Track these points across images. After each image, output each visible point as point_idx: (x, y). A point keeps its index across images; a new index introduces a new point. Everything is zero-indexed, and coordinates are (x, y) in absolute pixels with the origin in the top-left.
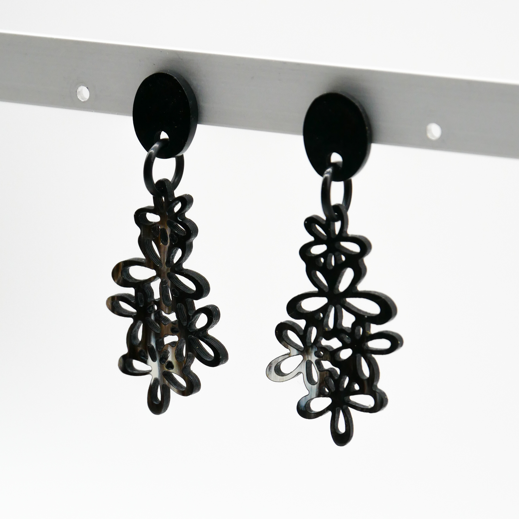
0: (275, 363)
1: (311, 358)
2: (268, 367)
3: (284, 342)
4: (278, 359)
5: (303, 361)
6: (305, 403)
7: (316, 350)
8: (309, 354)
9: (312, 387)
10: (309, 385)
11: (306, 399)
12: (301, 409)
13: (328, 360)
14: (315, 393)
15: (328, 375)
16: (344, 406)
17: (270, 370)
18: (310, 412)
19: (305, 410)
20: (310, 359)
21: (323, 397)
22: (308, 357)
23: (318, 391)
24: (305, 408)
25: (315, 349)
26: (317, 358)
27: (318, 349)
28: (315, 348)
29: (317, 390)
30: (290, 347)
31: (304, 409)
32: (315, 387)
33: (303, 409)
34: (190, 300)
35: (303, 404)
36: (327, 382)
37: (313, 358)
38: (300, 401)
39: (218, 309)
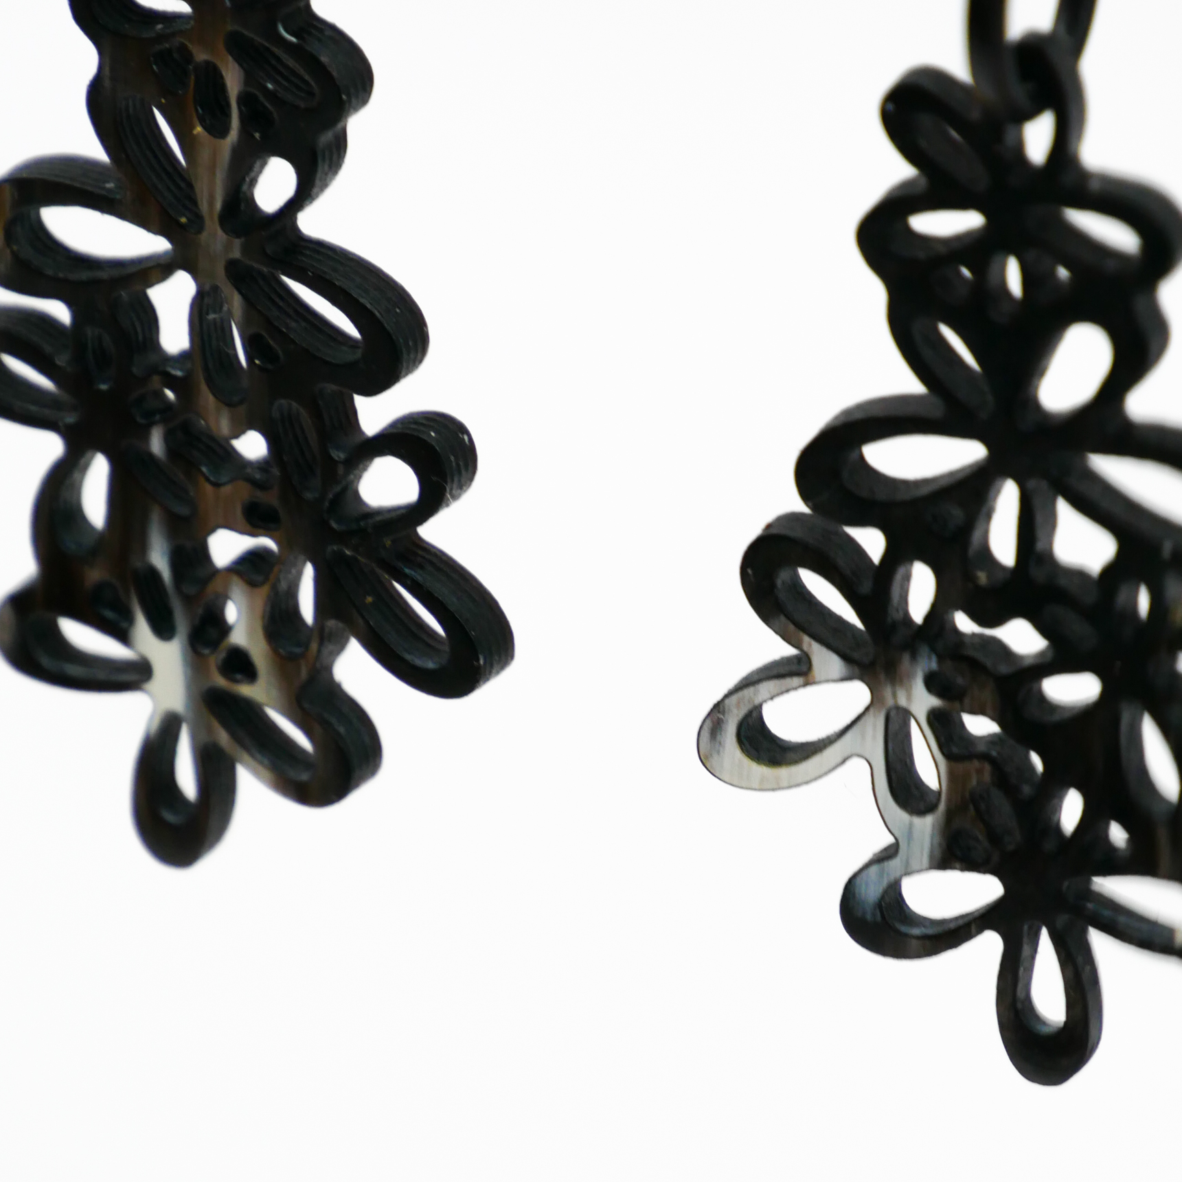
1: (909, 698)
2: (709, 723)
4: (755, 691)
5: (872, 710)
6: (881, 891)
7: (934, 665)
8: (901, 682)
9: (911, 825)
10: (900, 816)
11: (881, 874)
12: (859, 914)
13: (988, 711)
14: (927, 850)
15: (987, 776)
17: (718, 737)
18: (904, 929)
19: (879, 918)
20: (902, 702)
21: (962, 870)
22: (894, 695)
23: (940, 845)
24: (879, 914)
25: (927, 663)
26: (934, 702)
27: (941, 659)
28: (930, 658)
29: (937, 840)
30: (810, 645)
31: (874, 915)
32: (926, 826)
33: (869, 917)
34: (331, 387)
35: (871, 892)
36: (983, 806)
37: (921, 701)
38: (858, 879)
39: (466, 438)
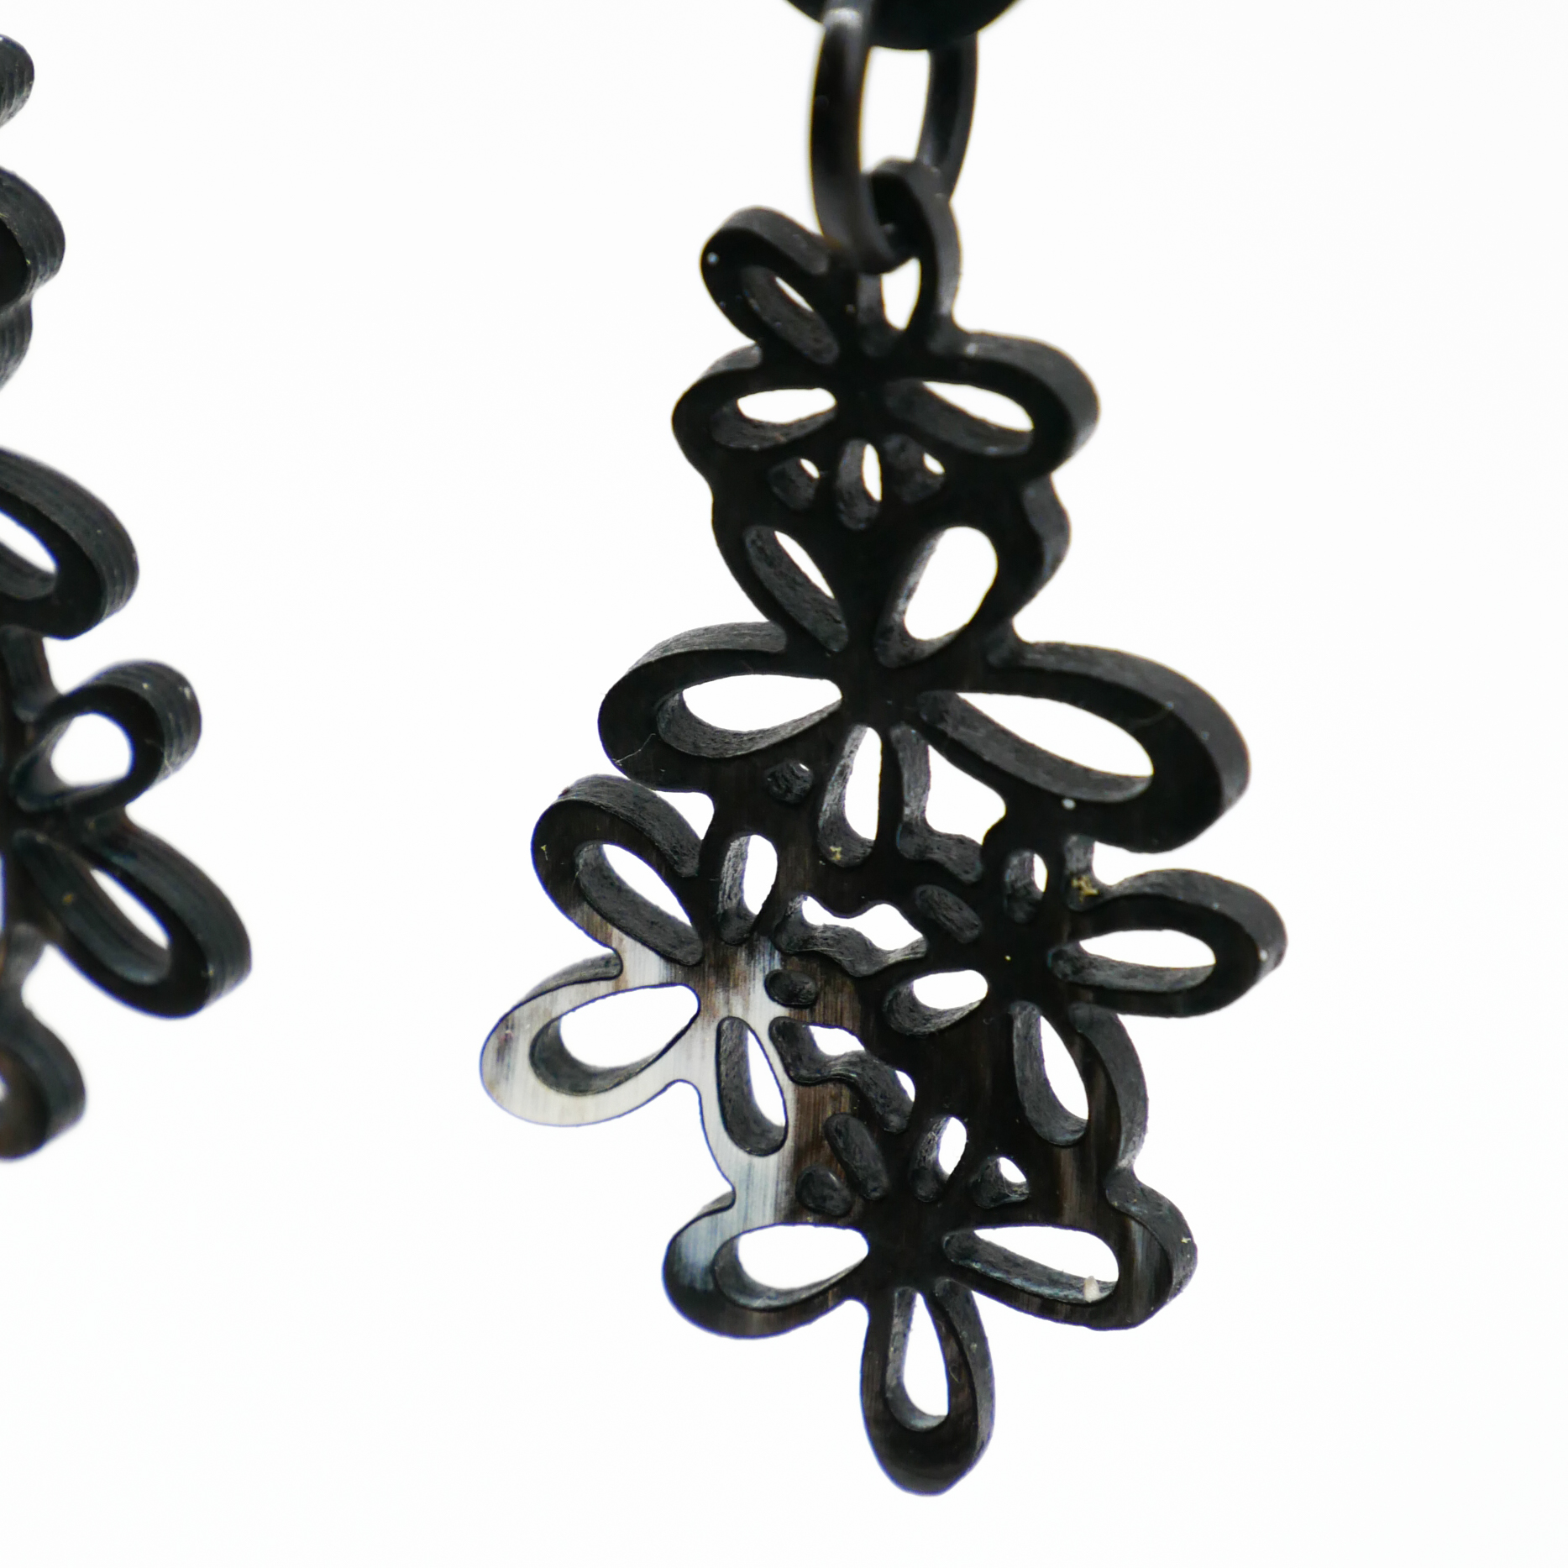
0: (531, 1017)
1: (746, 1008)
2: (494, 1042)
3: (586, 907)
4: (553, 1002)
5: (699, 1020)
6: (713, 1252)
7: (777, 966)
8: (736, 986)
9: (750, 1166)
10: (736, 1156)
11: (713, 1230)
12: (686, 1281)
13: (846, 1023)
14: (770, 1201)
15: (845, 1105)
16: (943, 1282)
17: (507, 1060)
18: (743, 1300)
19: (711, 1287)
20: (738, 1012)
21: (816, 1224)
22: (727, 1002)
23: (787, 1193)
24: (710, 1279)
25: (769, 962)
26: (779, 1011)
27: (785, 957)
28: (772, 955)
29: (783, 1186)
30: (621, 940)
31: (705, 1283)
32: (770, 1170)
33: (698, 1285)
34: (16, 631)
35: (701, 1253)
36: (841, 1144)
37: (762, 1010)
38: (684, 1239)
39: (187, 692)
